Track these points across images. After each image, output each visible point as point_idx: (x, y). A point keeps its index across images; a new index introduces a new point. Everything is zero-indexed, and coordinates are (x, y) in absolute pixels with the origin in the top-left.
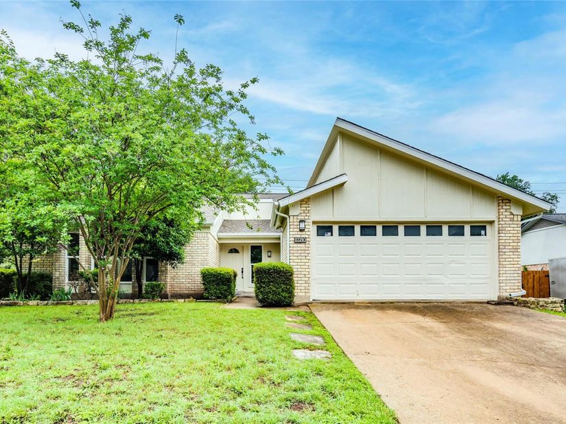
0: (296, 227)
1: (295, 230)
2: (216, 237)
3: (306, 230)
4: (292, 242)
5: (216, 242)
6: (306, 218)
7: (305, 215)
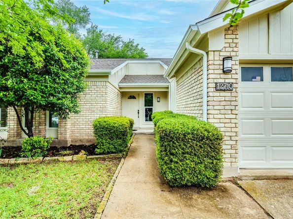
0: (217, 67)
1: (216, 72)
2: (117, 87)
3: (233, 72)
4: (212, 90)
5: (117, 91)
6: (233, 54)
7: (231, 49)
